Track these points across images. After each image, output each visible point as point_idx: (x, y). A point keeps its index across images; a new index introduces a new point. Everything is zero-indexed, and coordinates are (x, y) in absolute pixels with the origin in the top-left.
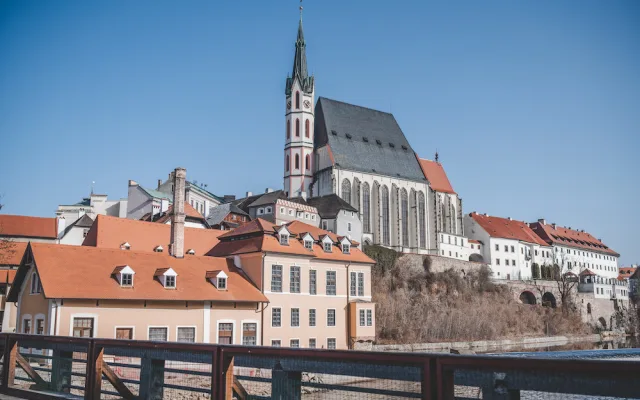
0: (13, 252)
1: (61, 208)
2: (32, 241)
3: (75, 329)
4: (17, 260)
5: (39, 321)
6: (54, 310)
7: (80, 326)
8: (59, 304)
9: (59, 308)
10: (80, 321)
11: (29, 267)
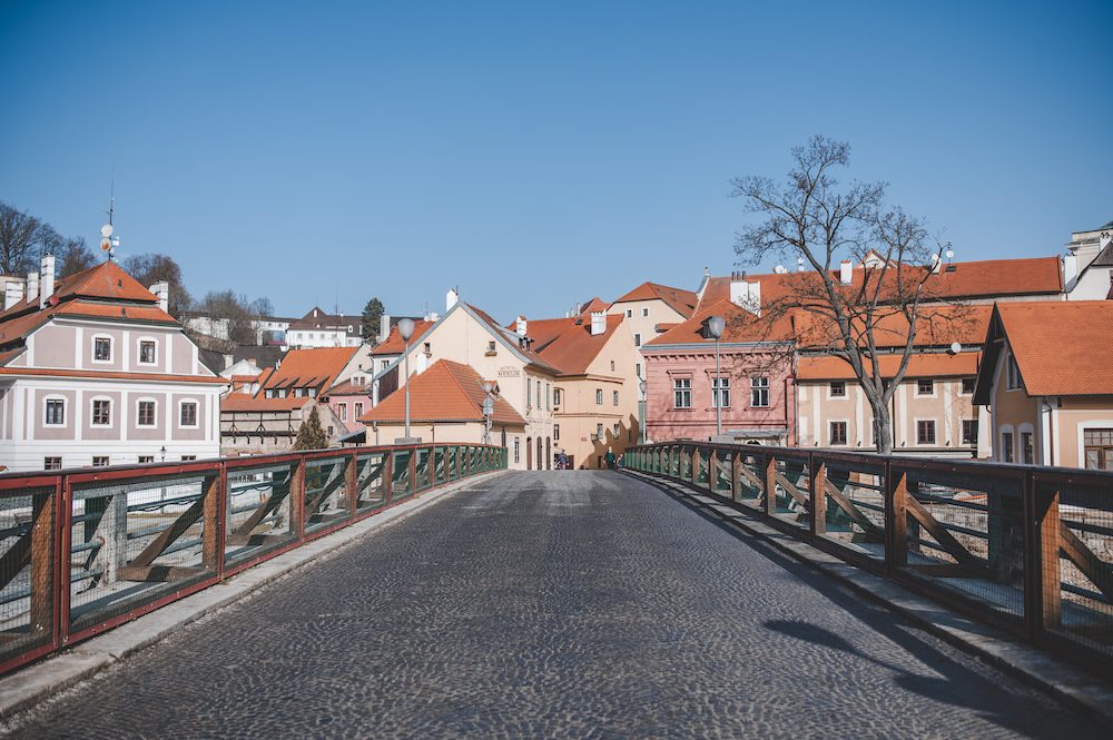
0: (974, 321)
1: (1076, 238)
2: (1001, 301)
3: (1087, 448)
4: (980, 335)
5: (1026, 436)
6: (1045, 416)
7: (1096, 442)
8: (1054, 406)
9: (1055, 412)
10: (1097, 434)
11: (1001, 345)
